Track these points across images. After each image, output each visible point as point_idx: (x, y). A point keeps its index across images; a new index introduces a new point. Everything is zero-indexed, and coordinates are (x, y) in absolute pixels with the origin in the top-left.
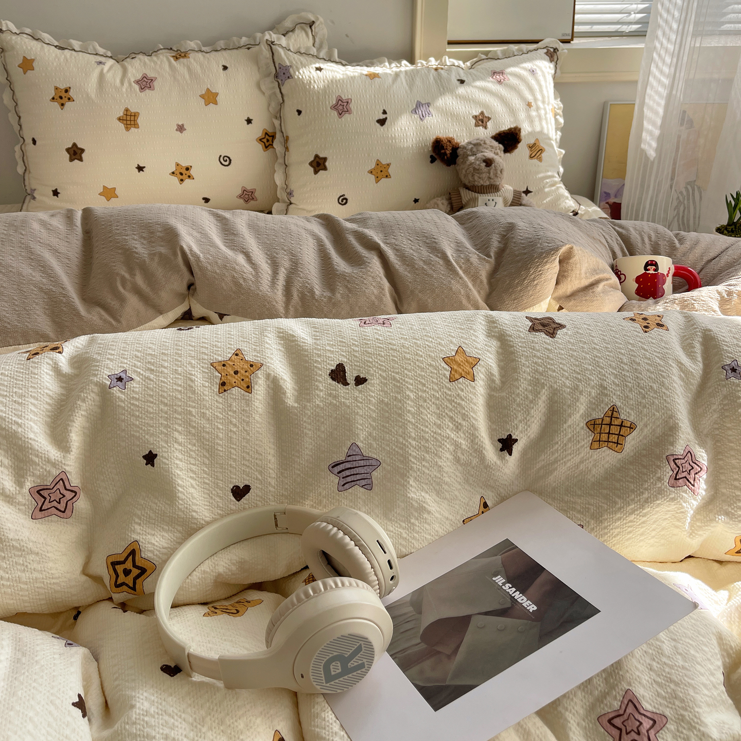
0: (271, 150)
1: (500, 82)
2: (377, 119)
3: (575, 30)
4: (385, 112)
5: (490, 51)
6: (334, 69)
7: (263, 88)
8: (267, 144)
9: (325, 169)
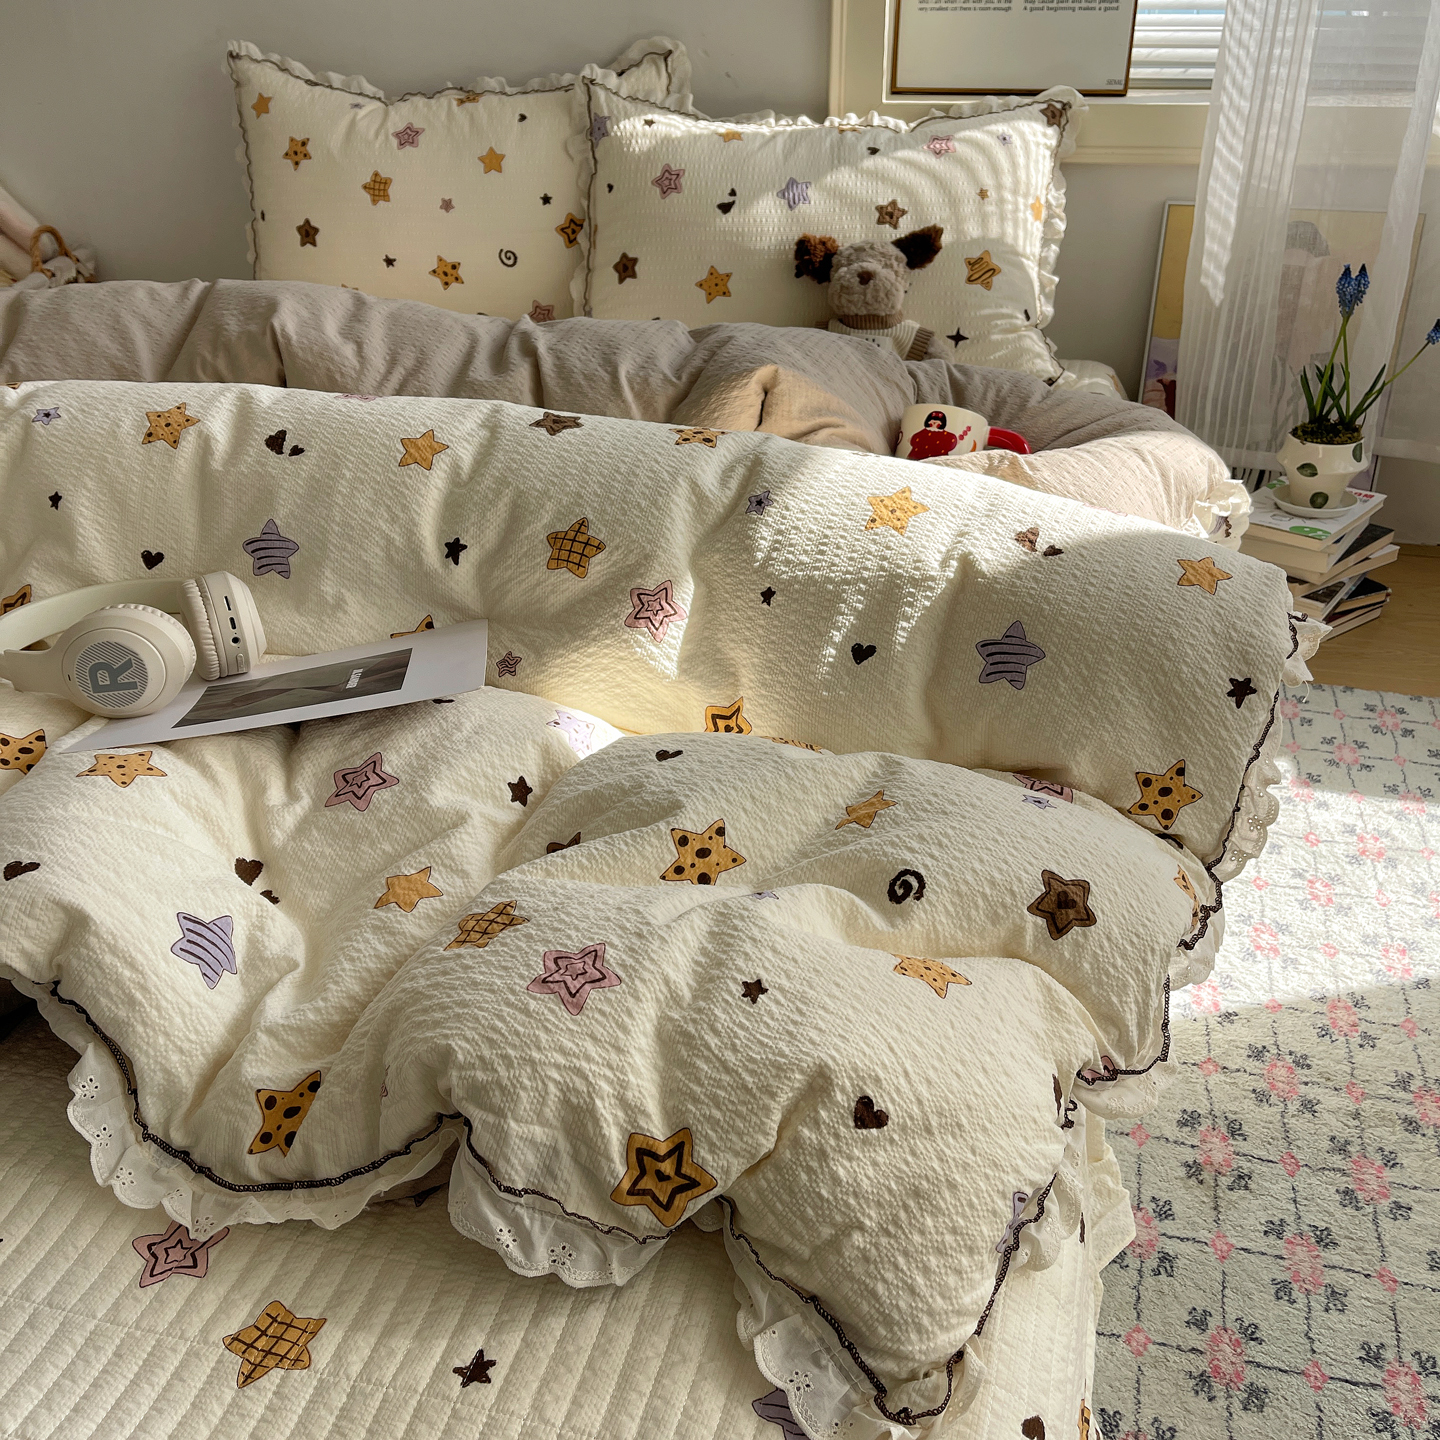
0: (575, 248)
1: (938, 153)
2: (719, 202)
3: (1131, 76)
4: (733, 193)
5: (952, 106)
6: (673, 122)
7: (572, 151)
8: (572, 237)
9: (634, 275)
